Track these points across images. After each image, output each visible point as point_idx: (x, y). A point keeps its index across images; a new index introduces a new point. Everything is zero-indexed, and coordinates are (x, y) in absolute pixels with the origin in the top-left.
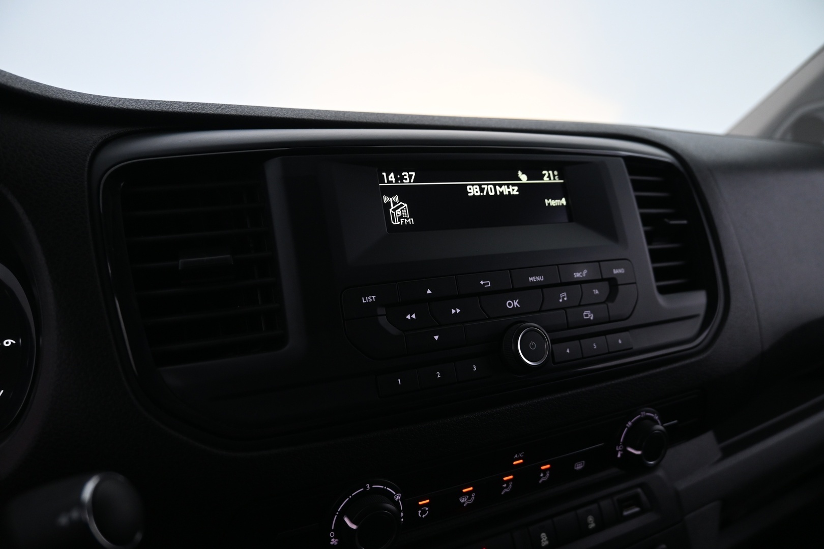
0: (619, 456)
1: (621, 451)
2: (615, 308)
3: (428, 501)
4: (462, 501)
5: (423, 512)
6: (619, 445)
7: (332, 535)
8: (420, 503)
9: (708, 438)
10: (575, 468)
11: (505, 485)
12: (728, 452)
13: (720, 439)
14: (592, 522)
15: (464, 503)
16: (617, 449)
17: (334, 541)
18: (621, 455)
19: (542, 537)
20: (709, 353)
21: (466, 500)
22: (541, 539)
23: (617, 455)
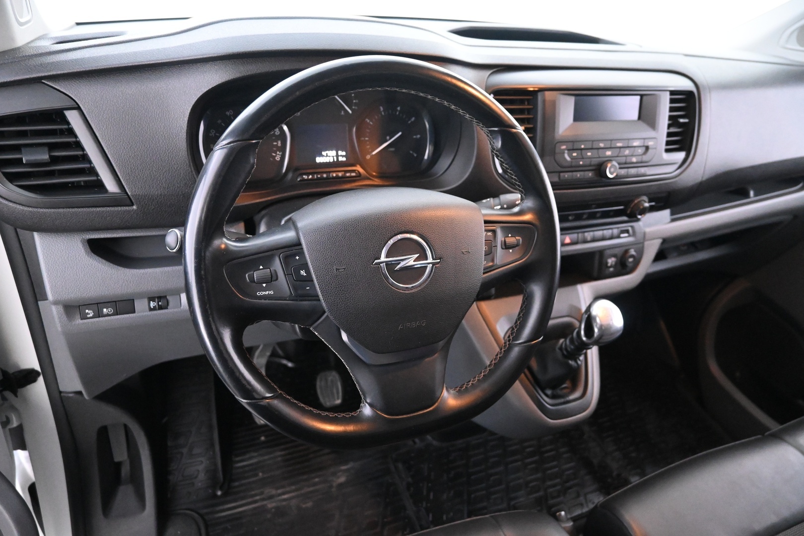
2: (645, 158)
9: (666, 213)
12: (673, 220)
13: (672, 214)
20: (677, 179)
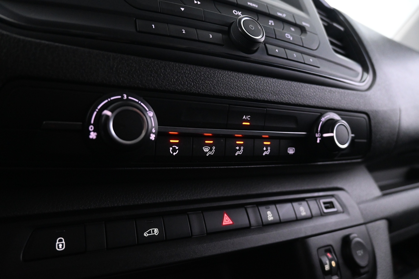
0: (318, 141)
1: (319, 137)
3: (177, 141)
4: (205, 150)
5: (174, 150)
6: (318, 133)
7: (91, 128)
8: (171, 141)
10: (288, 152)
11: (238, 148)
14: (303, 211)
15: (207, 153)
16: (317, 136)
17: (93, 135)
18: (320, 140)
19: (268, 214)
21: (208, 150)
22: (268, 215)
23: (317, 140)
